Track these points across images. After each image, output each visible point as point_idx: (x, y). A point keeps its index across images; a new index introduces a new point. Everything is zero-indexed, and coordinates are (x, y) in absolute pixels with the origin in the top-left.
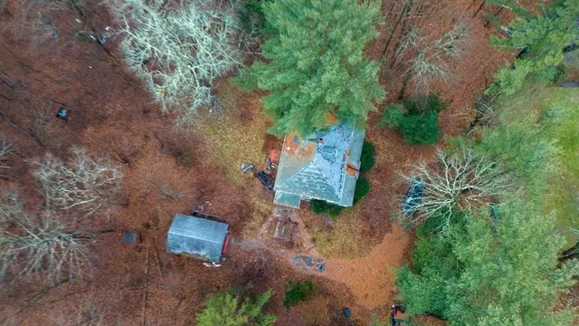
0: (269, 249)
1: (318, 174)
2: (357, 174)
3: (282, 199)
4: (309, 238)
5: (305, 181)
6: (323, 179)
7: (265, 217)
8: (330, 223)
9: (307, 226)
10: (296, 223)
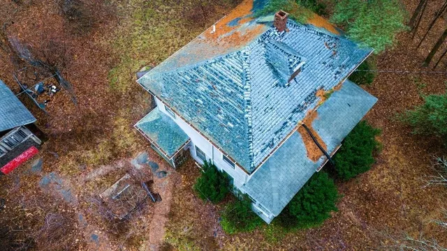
0: (80, 214)
1: (235, 86)
2: (322, 160)
3: (153, 126)
4: (162, 239)
5: (202, 88)
6: (241, 103)
7: (116, 155)
8: (220, 236)
9: (171, 215)
10: (157, 197)
